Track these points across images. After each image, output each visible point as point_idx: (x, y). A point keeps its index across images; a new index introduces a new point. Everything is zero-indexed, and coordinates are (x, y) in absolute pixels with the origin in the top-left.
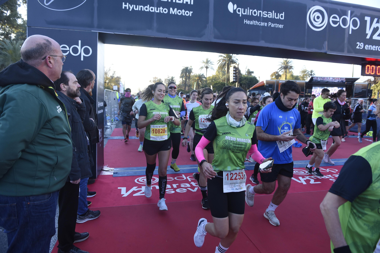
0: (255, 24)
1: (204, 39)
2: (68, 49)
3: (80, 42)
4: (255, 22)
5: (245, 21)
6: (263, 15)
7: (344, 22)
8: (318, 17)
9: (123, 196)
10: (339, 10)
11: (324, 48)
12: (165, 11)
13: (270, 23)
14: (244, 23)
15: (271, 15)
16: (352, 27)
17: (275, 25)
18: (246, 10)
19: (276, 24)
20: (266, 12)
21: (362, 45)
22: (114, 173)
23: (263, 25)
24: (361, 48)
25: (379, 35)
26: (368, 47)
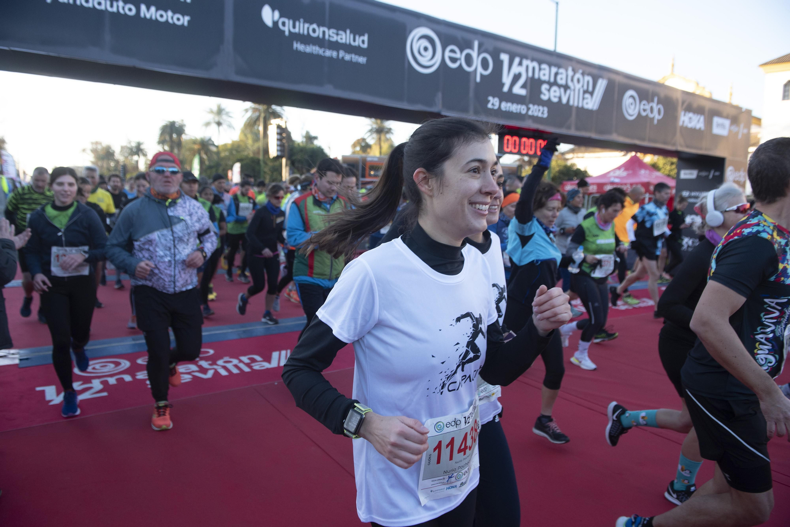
0: (315, 51)
4: (314, 48)
5: (295, 45)
6: (329, 36)
7: (469, 60)
8: (426, 49)
9: (51, 404)
10: (460, 38)
11: (436, 104)
12: (130, 10)
13: (342, 54)
14: (295, 48)
15: (345, 37)
16: (480, 70)
17: (351, 57)
18: (297, 24)
19: (353, 56)
20: (335, 31)
21: (496, 102)
23: (330, 55)
24: (496, 107)
25: (524, 86)
26: (506, 106)
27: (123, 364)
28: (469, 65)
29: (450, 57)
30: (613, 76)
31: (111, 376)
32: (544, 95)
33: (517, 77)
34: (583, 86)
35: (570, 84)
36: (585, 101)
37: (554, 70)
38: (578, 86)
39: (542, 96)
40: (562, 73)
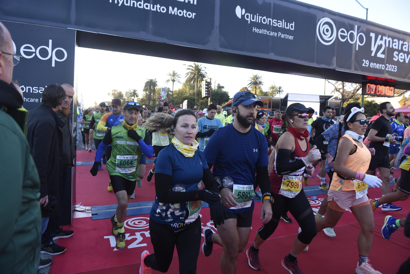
0: (265, 33)
1: (208, 47)
2: (34, 50)
3: (50, 41)
4: (264, 31)
5: (254, 29)
6: (273, 23)
8: (327, 30)
10: (347, 23)
11: (332, 64)
12: (163, 10)
13: (280, 34)
14: (253, 31)
15: (281, 24)
16: (358, 43)
17: (285, 36)
18: (255, 16)
19: (286, 35)
20: (276, 21)
21: (367, 62)
23: (273, 35)
24: (367, 66)
25: (383, 53)
26: (373, 65)
28: (352, 39)
29: (341, 35)
31: (146, 230)
32: (396, 58)
33: (380, 47)
37: (401, 42)
39: (394, 59)
40: (405, 45)
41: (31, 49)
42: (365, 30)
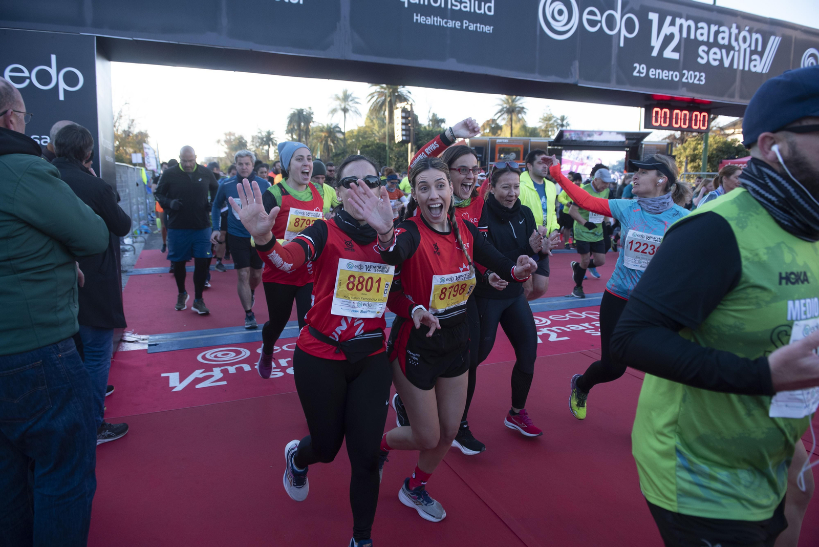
0: (437, 23)
1: (332, 54)
2: (26, 74)
3: (53, 57)
4: (435, 19)
5: (415, 17)
6: (452, 5)
7: (611, 22)
8: (560, 12)
9: (174, 390)
11: (572, 74)
13: (466, 23)
14: (415, 21)
15: (468, 5)
16: (624, 32)
17: (476, 27)
19: (478, 25)
21: (643, 68)
22: (149, 345)
23: (453, 26)
24: (642, 75)
25: (675, 50)
26: (654, 73)
27: (243, 354)
28: (611, 28)
29: (588, 20)
30: (789, 32)
31: (232, 365)
32: (702, 58)
33: (669, 39)
34: (750, 46)
35: (734, 44)
36: (753, 63)
37: (714, 28)
38: (743, 46)
39: (699, 60)
40: (723, 32)
41: (22, 71)
42: (637, 8)
